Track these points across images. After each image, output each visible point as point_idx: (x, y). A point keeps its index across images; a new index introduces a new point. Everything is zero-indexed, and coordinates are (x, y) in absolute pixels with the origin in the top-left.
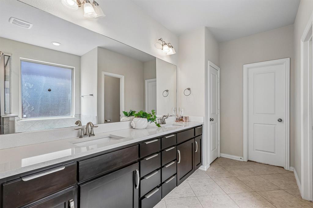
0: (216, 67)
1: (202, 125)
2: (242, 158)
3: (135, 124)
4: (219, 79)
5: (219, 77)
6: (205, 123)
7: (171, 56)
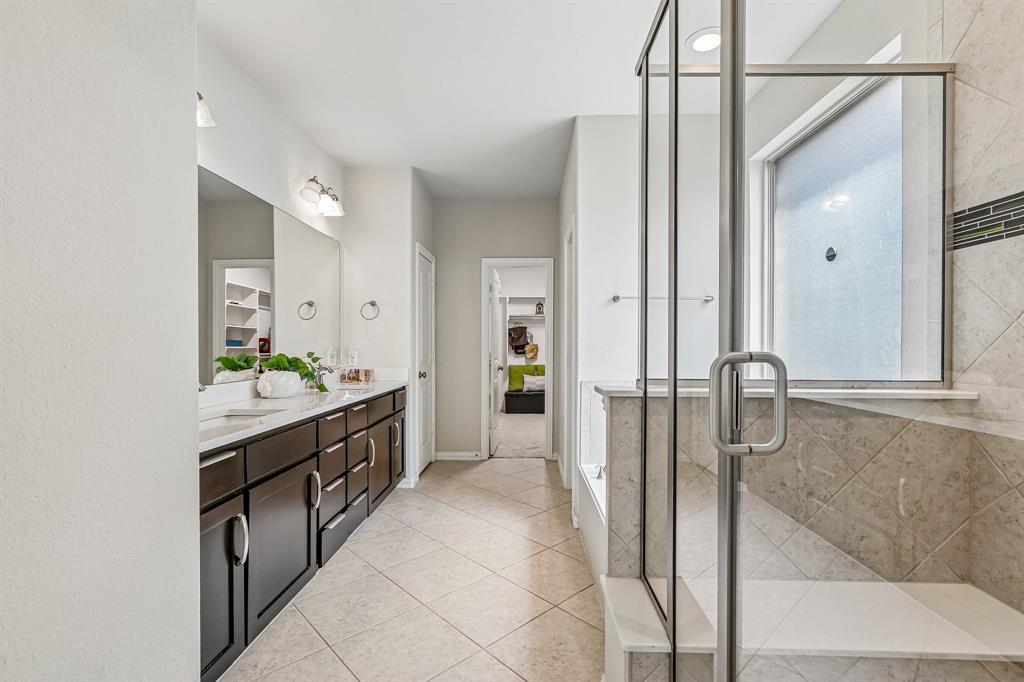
0: (428, 255)
1: (404, 388)
2: (478, 453)
3: (272, 386)
4: (433, 283)
5: (433, 278)
6: (411, 384)
7: (329, 220)
